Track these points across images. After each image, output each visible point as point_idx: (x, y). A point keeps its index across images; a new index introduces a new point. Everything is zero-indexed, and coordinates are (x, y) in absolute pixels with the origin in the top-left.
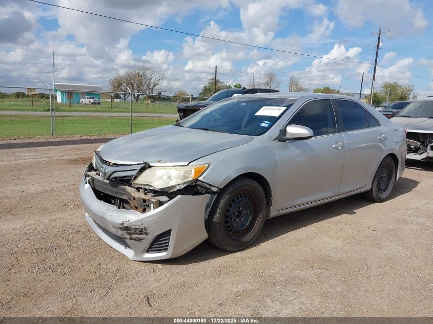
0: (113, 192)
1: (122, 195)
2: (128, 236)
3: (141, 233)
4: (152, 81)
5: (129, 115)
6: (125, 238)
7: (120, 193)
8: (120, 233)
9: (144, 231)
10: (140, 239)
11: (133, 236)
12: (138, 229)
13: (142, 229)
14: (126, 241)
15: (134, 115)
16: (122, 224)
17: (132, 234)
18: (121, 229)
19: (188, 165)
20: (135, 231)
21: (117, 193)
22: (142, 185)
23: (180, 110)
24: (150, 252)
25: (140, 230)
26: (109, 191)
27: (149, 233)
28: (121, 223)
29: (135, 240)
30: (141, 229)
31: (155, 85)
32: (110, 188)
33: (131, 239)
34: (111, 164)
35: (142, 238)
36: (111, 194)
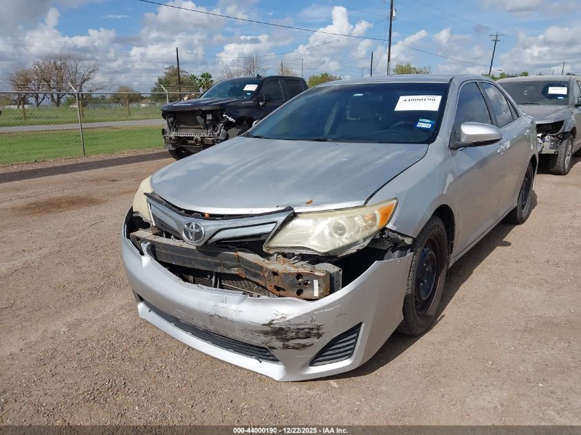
0: (209, 264)
1: (230, 268)
2: (279, 344)
3: (308, 336)
4: (78, 75)
5: (78, 126)
6: (273, 348)
7: (225, 266)
8: (259, 340)
9: (315, 331)
10: (304, 346)
11: (291, 343)
12: (304, 329)
13: (312, 329)
14: (274, 352)
15: (85, 125)
16: (270, 323)
17: (288, 340)
18: (266, 333)
19: (366, 203)
20: (297, 333)
21: (218, 265)
22: (285, 248)
23: (166, 114)
24: (317, 364)
25: (306, 330)
26: (199, 263)
27: (323, 333)
28: (266, 322)
29: (294, 348)
30: (310, 329)
31: (84, 80)
32: (200, 257)
33: (286, 347)
34: (207, 215)
35: (308, 344)
36: (203, 268)
